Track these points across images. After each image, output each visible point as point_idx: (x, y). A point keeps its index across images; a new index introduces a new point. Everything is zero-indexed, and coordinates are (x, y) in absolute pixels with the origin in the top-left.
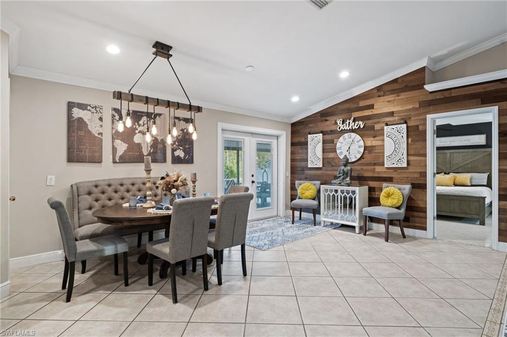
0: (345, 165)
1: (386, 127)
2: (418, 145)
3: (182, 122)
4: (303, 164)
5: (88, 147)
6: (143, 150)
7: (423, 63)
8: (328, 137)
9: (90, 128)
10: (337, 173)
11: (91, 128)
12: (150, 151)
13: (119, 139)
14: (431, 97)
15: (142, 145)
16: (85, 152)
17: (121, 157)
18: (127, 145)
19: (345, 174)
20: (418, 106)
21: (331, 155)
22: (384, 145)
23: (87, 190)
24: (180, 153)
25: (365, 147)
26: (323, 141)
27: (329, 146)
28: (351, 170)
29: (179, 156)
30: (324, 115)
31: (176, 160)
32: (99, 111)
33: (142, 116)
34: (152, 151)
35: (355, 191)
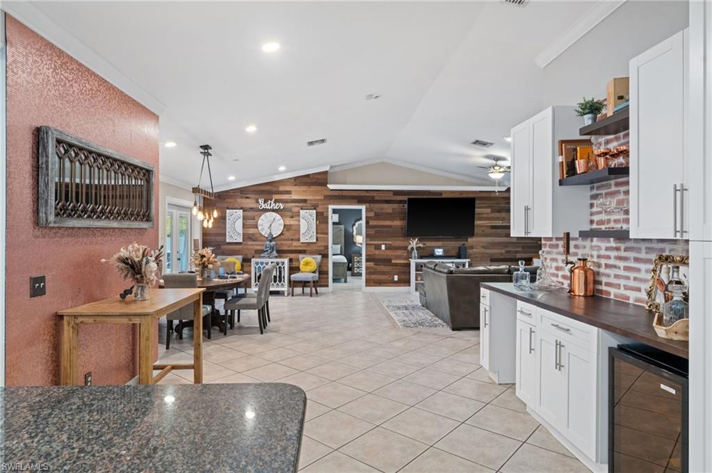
0: (271, 241)
1: (301, 211)
2: (323, 226)
4: (219, 239)
7: (326, 168)
8: (249, 214)
10: (263, 248)
14: (331, 193)
19: (272, 248)
20: (323, 198)
21: (251, 231)
22: (299, 225)
25: (285, 226)
26: (243, 216)
27: (250, 222)
30: (243, 192)
35: (284, 263)
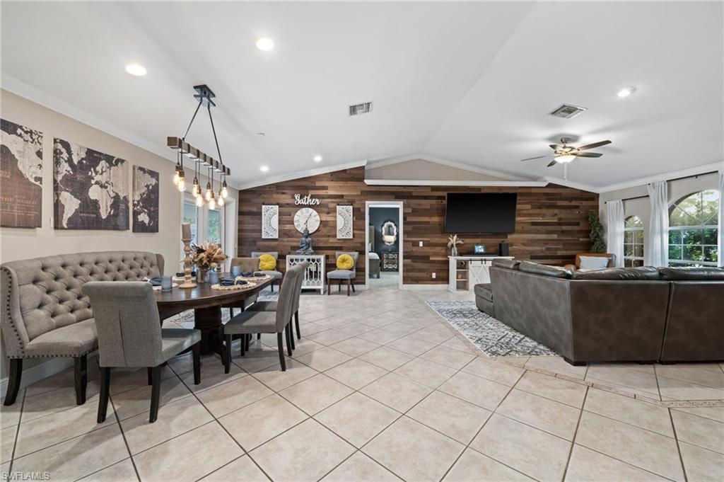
0: (307, 237)
1: (338, 207)
2: (359, 222)
3: (147, 175)
4: (255, 235)
5: (18, 201)
6: (101, 210)
7: (363, 163)
8: (286, 210)
9: (20, 167)
10: (299, 245)
11: (23, 167)
12: (110, 212)
13: (68, 191)
14: (368, 189)
15: (100, 203)
16: (12, 208)
17: (70, 219)
18: (79, 202)
19: (308, 244)
20: (360, 194)
21: (288, 227)
22: (336, 221)
23: (32, 276)
24: (144, 218)
25: (321, 221)
26: (279, 212)
27: (286, 218)
28: (312, 241)
29: (143, 221)
30: (279, 187)
31: (140, 228)
32: (36, 140)
33: (101, 160)
34: (112, 213)
35: (320, 259)
